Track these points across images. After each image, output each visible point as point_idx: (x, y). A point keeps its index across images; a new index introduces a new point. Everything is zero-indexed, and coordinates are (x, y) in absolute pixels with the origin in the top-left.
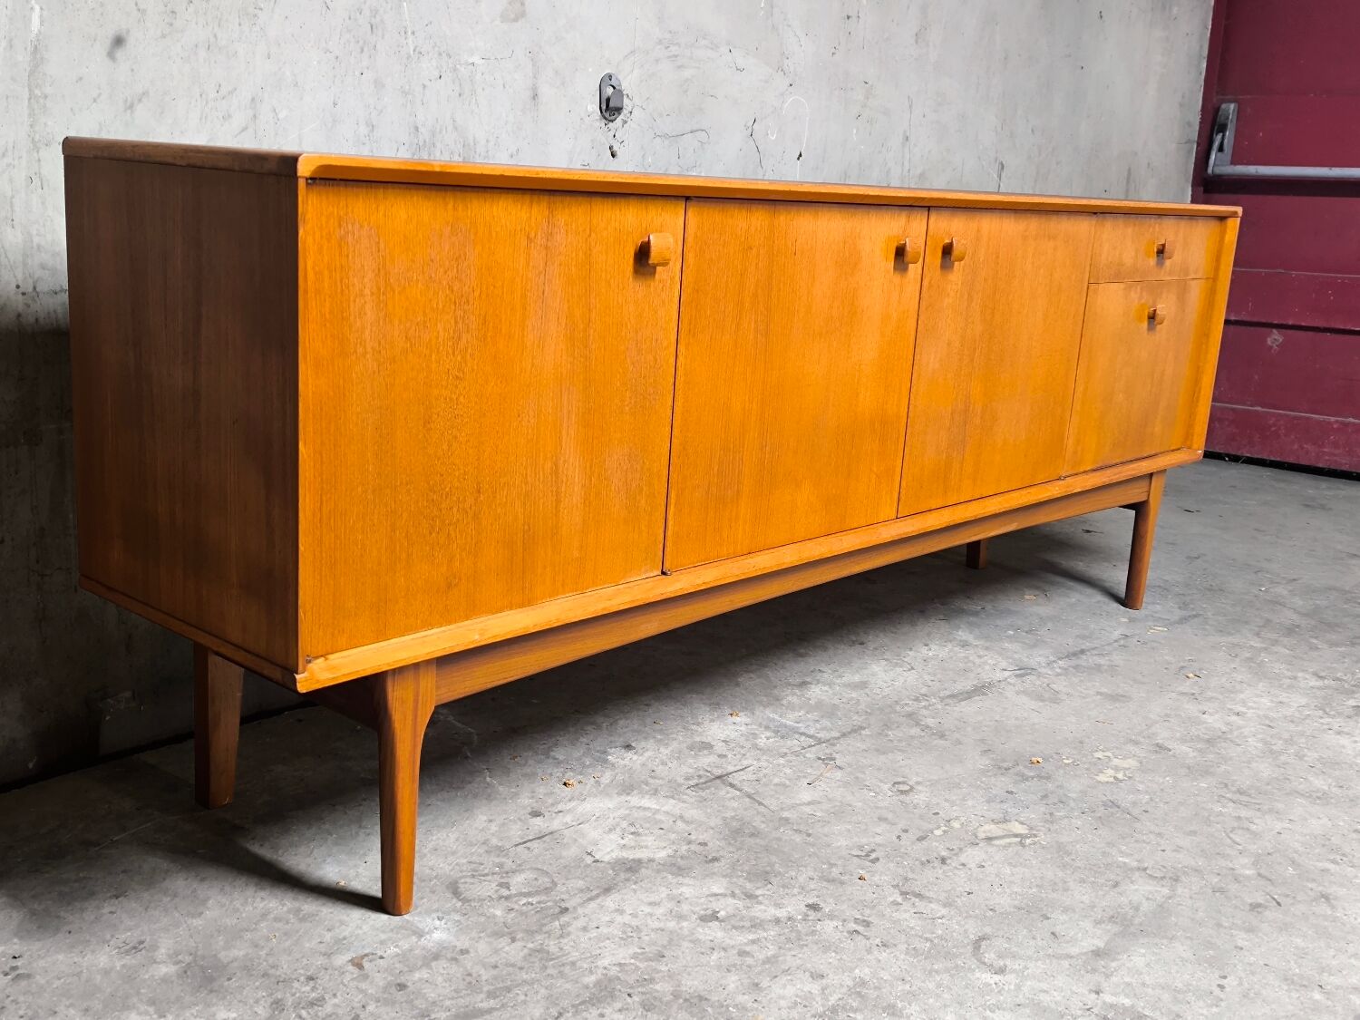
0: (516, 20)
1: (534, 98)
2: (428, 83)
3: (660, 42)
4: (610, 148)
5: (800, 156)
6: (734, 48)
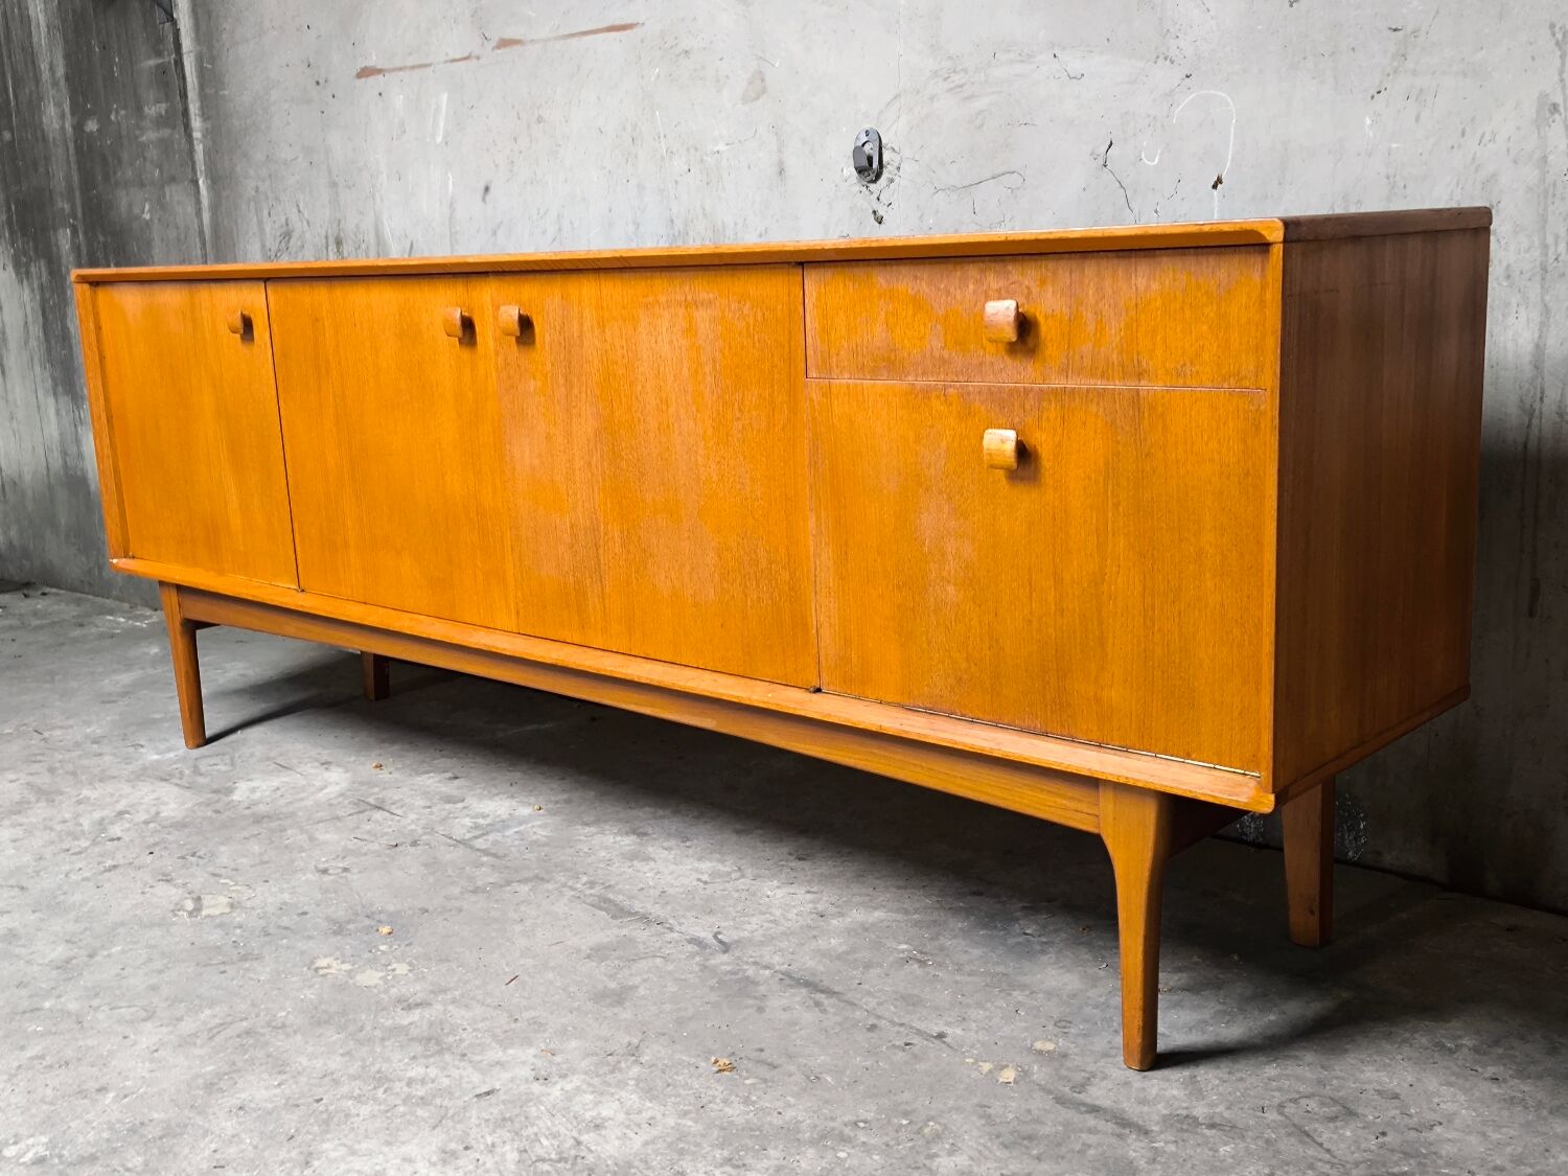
0: (758, 98)
1: (781, 173)
2: (679, 178)
3: (935, 74)
4: (874, 212)
5: (1219, 181)
6: (1064, 49)
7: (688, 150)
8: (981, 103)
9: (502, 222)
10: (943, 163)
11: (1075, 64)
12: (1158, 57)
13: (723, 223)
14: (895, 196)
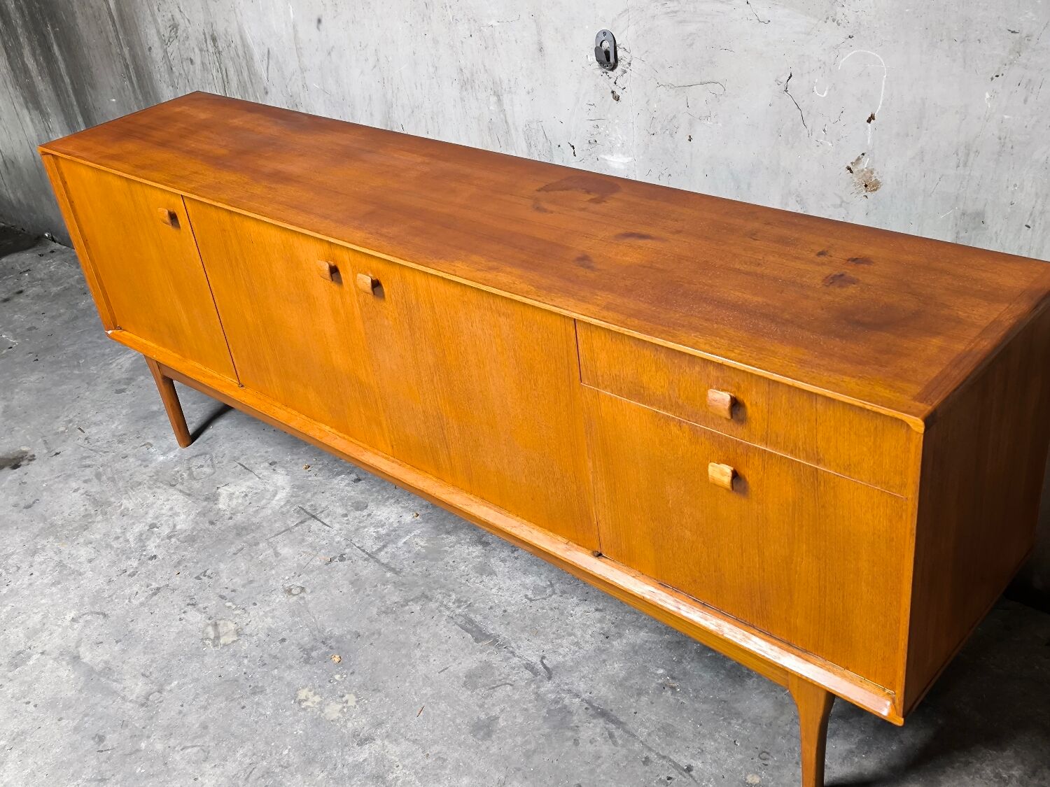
1: (540, 51)
4: (613, 92)
5: (872, 118)
7: (469, 20)
8: (691, 28)
9: (333, 47)
10: (663, 67)
11: (764, 13)
12: (828, 18)
13: (500, 78)
14: (628, 83)
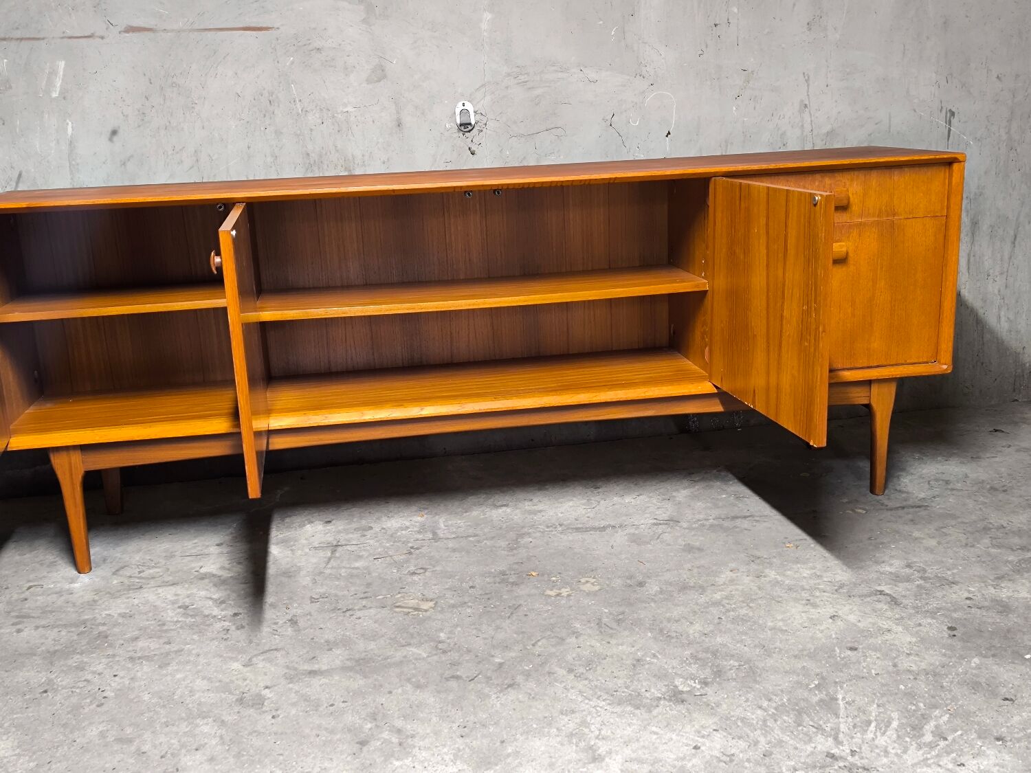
0: (379, 81)
1: (399, 125)
2: (313, 127)
3: (509, 75)
4: (469, 149)
5: (669, 133)
6: (586, 67)
7: (321, 110)
8: (538, 92)
9: (132, 156)
10: (515, 122)
11: (593, 75)
12: (636, 75)
13: (352, 155)
14: (484, 139)
